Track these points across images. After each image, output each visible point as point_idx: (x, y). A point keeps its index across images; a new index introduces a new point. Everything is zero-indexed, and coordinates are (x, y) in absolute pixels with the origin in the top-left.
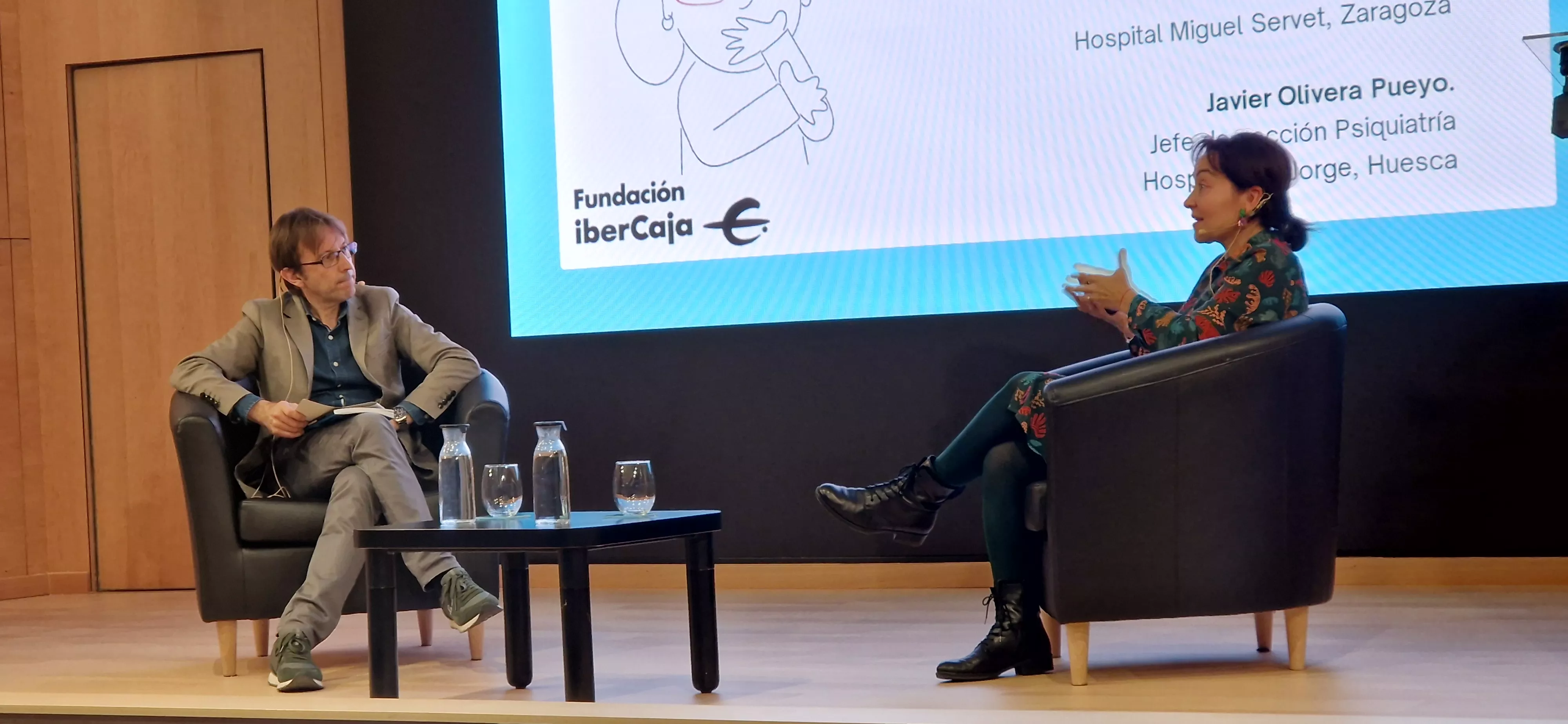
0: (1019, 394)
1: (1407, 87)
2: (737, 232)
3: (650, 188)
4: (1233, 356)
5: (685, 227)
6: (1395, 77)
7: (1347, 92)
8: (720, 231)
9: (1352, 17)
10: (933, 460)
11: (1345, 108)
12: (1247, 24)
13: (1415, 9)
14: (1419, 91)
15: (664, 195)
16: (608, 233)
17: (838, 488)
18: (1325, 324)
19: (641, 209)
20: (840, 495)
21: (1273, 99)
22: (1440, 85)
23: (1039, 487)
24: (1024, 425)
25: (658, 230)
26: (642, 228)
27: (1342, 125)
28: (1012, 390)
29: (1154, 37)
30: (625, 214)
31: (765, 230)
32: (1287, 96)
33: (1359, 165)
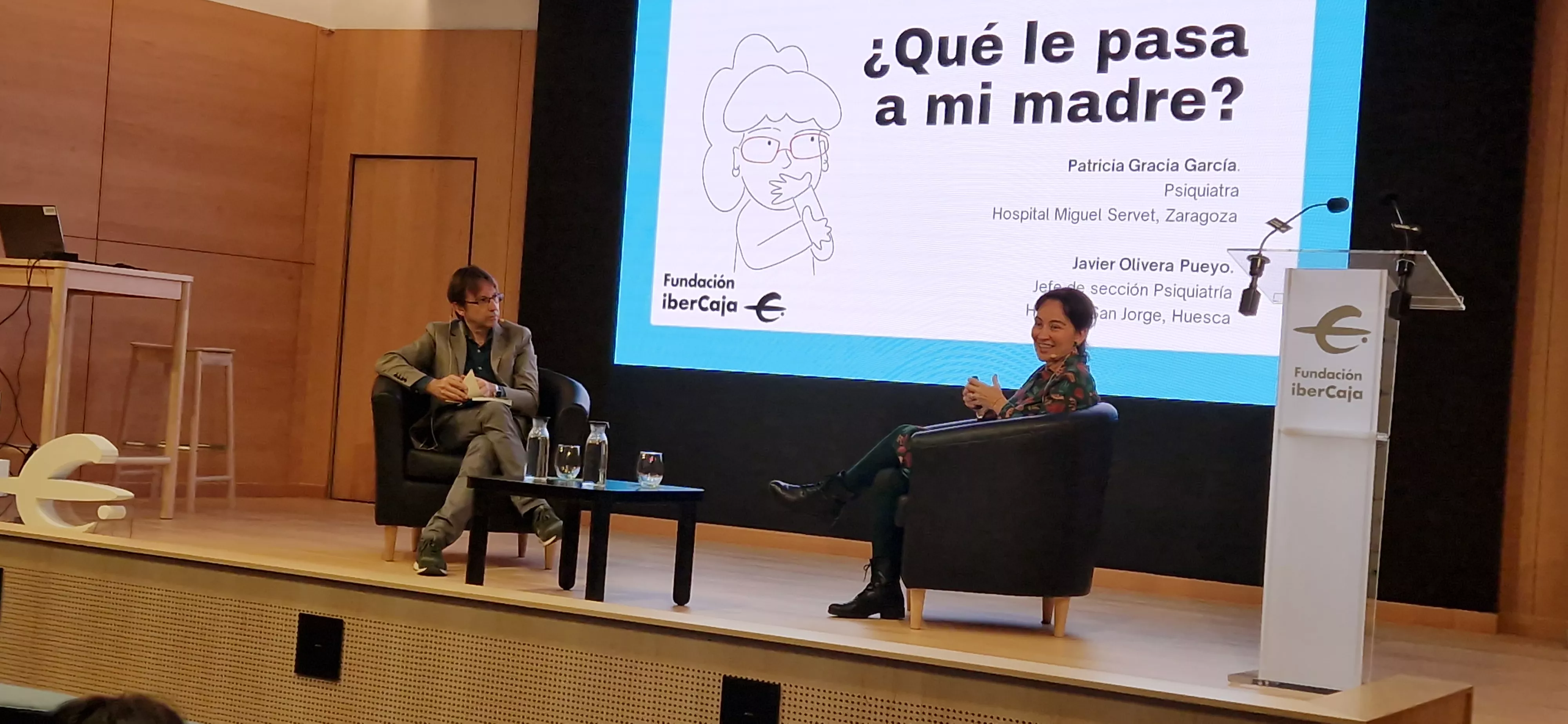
0: (900, 438)
1: (1203, 267)
2: (765, 314)
3: (713, 279)
4: (1035, 430)
5: (732, 306)
6: (1196, 259)
7: (1164, 266)
8: (754, 312)
9: (1172, 218)
10: (843, 473)
11: (1162, 277)
12: (1105, 214)
13: (1214, 217)
14: (1211, 271)
15: (721, 284)
16: (683, 304)
17: (783, 484)
18: (1103, 417)
19: (705, 291)
20: (783, 488)
21: (1116, 265)
22: (1225, 268)
23: (903, 499)
24: (901, 458)
25: (715, 306)
26: (706, 304)
27: (1159, 287)
28: (896, 435)
29: (1044, 216)
30: (695, 293)
31: (782, 314)
32: (1125, 264)
33: (1167, 315)
